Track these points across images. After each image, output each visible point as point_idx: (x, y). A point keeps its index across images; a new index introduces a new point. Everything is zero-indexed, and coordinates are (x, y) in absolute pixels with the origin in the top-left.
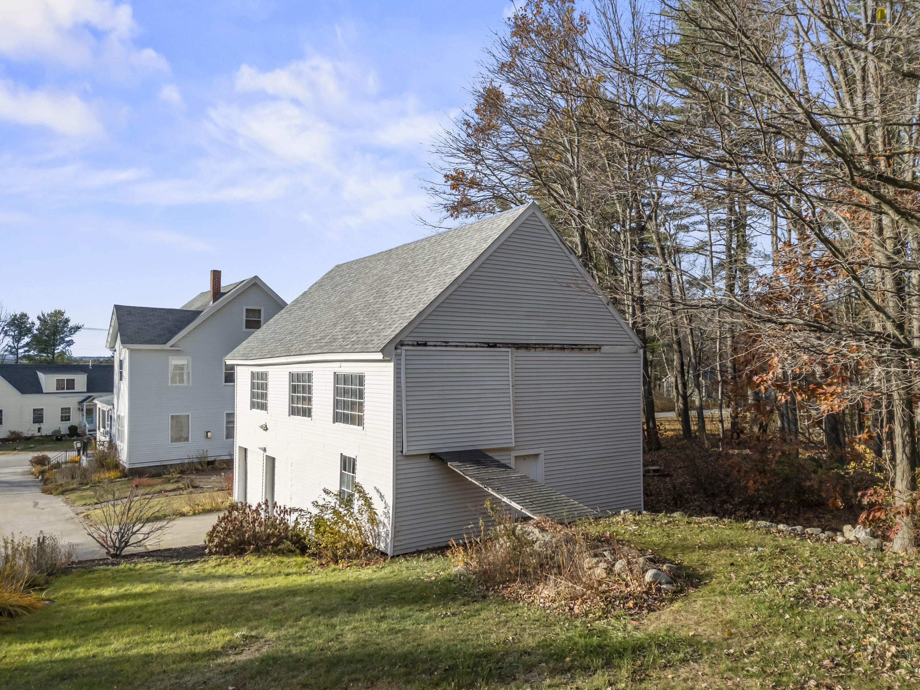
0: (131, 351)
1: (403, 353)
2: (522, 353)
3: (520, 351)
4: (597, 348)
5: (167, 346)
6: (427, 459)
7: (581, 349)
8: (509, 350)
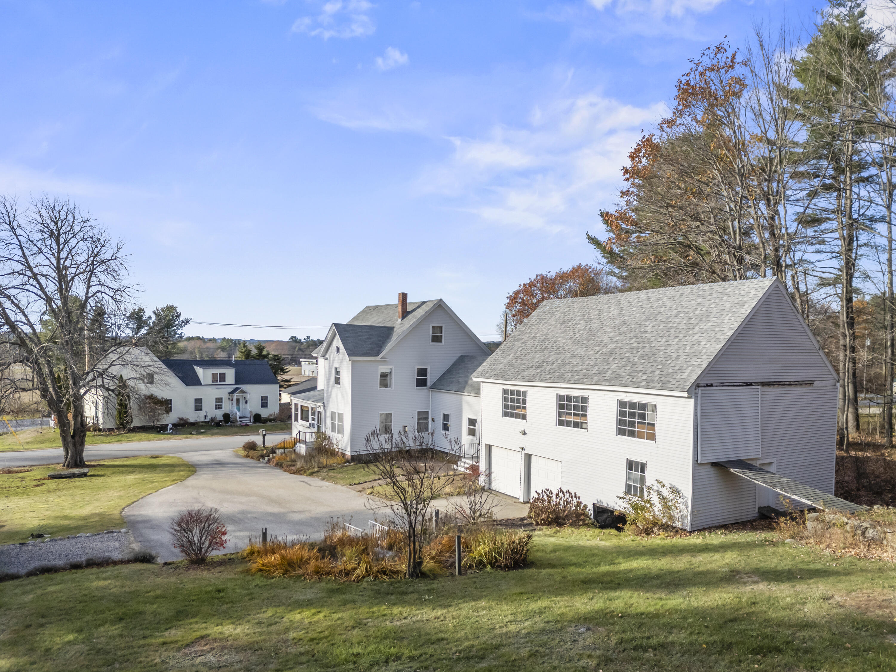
0: (353, 362)
1: (700, 391)
2: (766, 389)
3: (765, 387)
4: (811, 383)
5: (378, 358)
6: (710, 466)
7: (801, 384)
8: (759, 387)
